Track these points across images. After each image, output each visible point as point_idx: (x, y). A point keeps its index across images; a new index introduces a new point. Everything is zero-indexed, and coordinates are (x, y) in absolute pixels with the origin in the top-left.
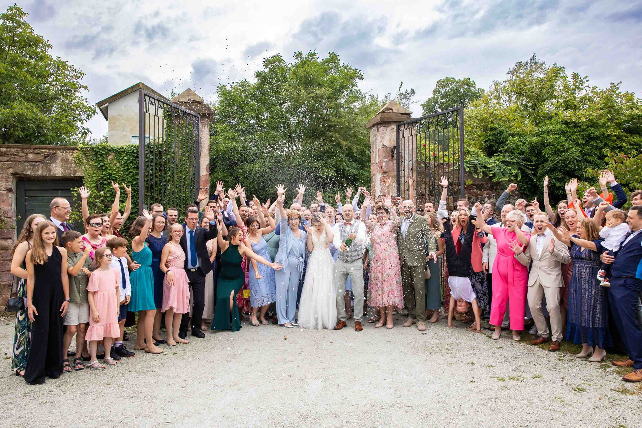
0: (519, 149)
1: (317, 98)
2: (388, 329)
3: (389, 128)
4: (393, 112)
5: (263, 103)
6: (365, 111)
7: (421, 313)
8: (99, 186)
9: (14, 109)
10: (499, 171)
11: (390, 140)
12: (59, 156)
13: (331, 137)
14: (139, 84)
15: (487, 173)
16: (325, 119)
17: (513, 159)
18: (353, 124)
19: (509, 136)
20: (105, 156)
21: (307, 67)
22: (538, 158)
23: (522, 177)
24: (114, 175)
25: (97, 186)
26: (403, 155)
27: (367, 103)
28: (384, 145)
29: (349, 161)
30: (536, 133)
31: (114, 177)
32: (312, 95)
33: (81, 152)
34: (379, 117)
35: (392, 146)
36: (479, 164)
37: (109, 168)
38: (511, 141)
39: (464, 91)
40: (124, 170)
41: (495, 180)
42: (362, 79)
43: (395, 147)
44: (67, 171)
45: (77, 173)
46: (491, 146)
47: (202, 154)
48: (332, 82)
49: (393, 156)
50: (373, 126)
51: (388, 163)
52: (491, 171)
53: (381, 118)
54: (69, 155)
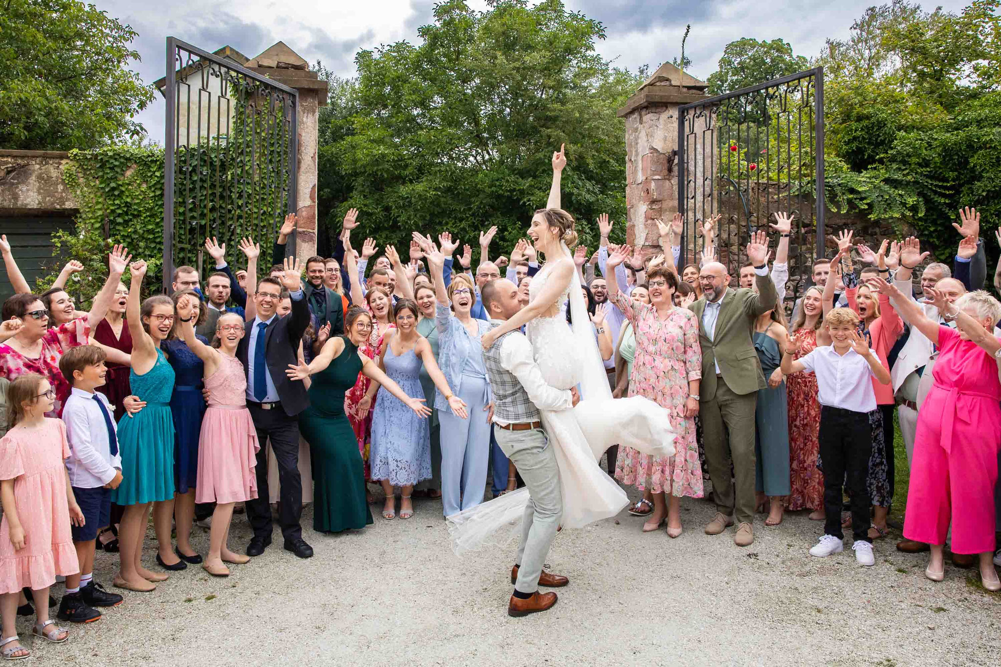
0: (919, 156)
1: (526, 71)
2: (671, 536)
3: (664, 116)
4: (671, 85)
5: (433, 80)
6: (608, 92)
7: (744, 505)
8: (107, 227)
9: (12, 90)
10: (880, 199)
11: (665, 139)
12: (34, 171)
13: (549, 137)
14: (224, 48)
15: (857, 202)
16: (537, 107)
17: (908, 174)
18: (588, 114)
19: (899, 130)
20: (118, 170)
21: (508, 17)
22: (959, 173)
23: (927, 211)
24: (135, 207)
25: (102, 227)
26: (692, 168)
27: (611, 79)
28: (653, 148)
29: (579, 179)
30: (950, 125)
31: (135, 210)
32: (517, 64)
33: (74, 163)
34: (643, 95)
35: (670, 151)
36: (839, 185)
37: (127, 193)
38: (902, 142)
39: (773, 61)
40: (155, 196)
41: (872, 217)
42: (603, 36)
43: (675, 153)
44: (48, 199)
45: (67, 203)
46: (860, 151)
47: (303, 166)
48: (551, 43)
49: (670, 170)
50: (632, 112)
51: (660, 182)
52: (865, 198)
53: (647, 96)
54: (52, 169)
